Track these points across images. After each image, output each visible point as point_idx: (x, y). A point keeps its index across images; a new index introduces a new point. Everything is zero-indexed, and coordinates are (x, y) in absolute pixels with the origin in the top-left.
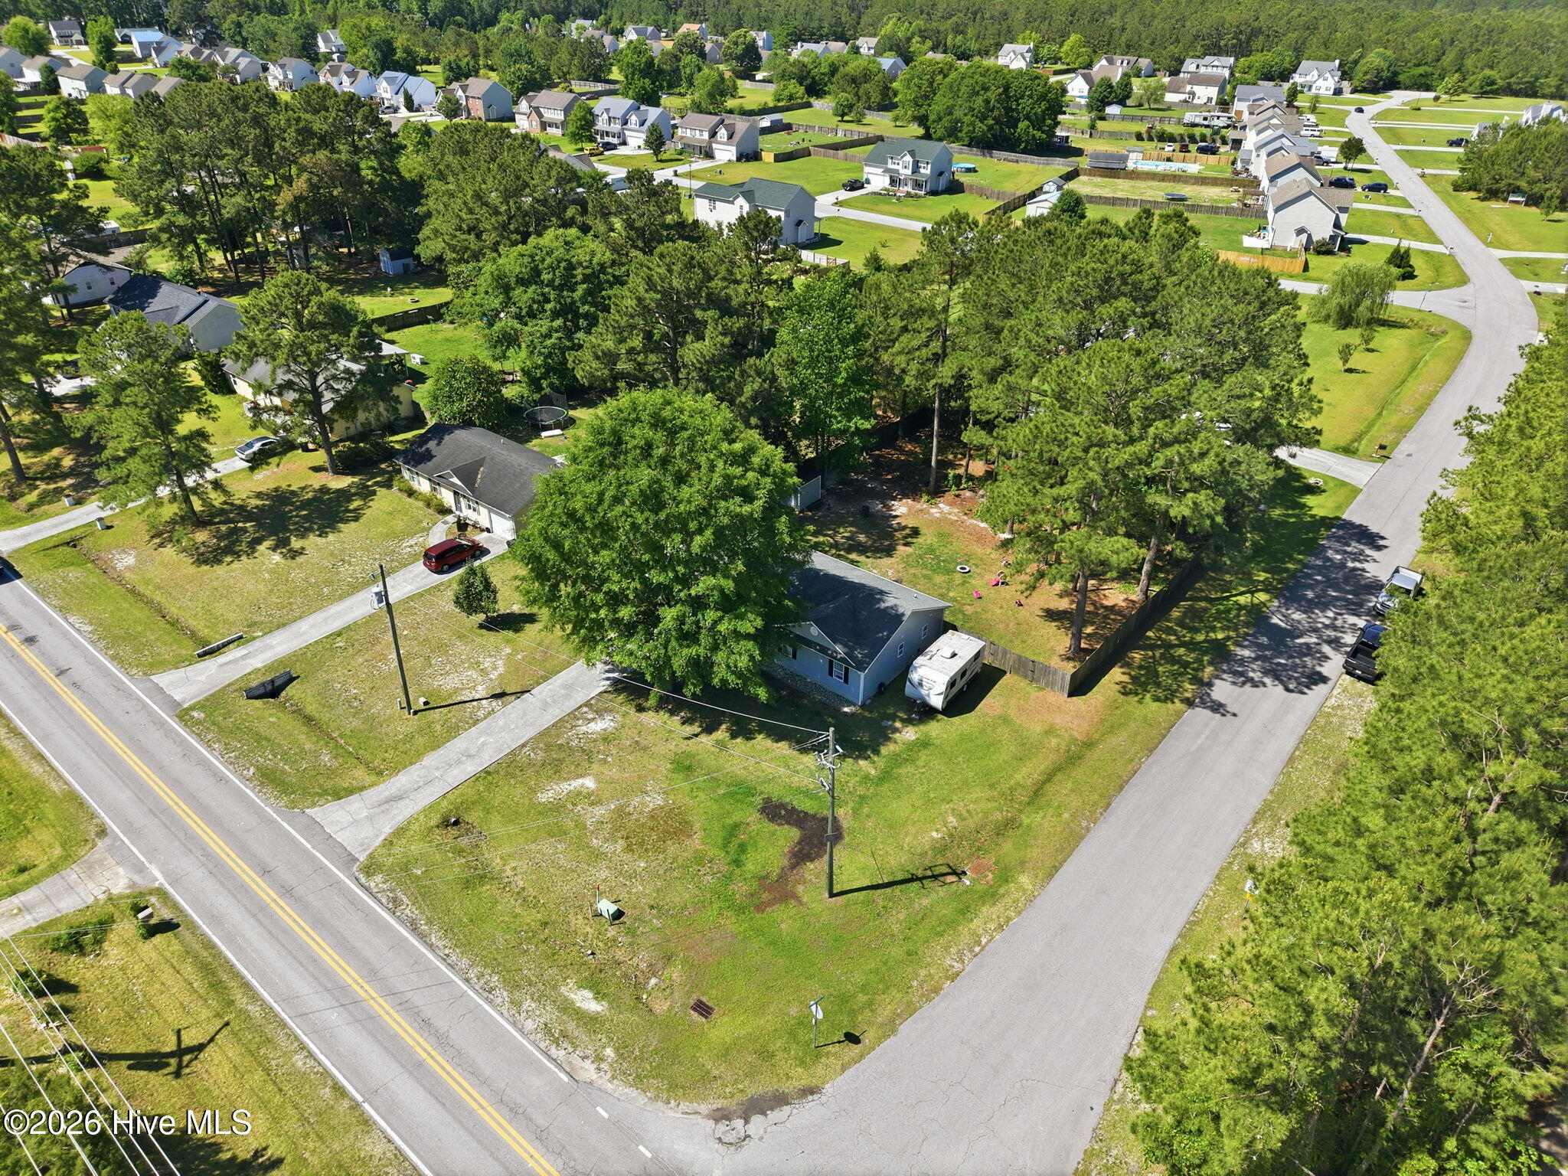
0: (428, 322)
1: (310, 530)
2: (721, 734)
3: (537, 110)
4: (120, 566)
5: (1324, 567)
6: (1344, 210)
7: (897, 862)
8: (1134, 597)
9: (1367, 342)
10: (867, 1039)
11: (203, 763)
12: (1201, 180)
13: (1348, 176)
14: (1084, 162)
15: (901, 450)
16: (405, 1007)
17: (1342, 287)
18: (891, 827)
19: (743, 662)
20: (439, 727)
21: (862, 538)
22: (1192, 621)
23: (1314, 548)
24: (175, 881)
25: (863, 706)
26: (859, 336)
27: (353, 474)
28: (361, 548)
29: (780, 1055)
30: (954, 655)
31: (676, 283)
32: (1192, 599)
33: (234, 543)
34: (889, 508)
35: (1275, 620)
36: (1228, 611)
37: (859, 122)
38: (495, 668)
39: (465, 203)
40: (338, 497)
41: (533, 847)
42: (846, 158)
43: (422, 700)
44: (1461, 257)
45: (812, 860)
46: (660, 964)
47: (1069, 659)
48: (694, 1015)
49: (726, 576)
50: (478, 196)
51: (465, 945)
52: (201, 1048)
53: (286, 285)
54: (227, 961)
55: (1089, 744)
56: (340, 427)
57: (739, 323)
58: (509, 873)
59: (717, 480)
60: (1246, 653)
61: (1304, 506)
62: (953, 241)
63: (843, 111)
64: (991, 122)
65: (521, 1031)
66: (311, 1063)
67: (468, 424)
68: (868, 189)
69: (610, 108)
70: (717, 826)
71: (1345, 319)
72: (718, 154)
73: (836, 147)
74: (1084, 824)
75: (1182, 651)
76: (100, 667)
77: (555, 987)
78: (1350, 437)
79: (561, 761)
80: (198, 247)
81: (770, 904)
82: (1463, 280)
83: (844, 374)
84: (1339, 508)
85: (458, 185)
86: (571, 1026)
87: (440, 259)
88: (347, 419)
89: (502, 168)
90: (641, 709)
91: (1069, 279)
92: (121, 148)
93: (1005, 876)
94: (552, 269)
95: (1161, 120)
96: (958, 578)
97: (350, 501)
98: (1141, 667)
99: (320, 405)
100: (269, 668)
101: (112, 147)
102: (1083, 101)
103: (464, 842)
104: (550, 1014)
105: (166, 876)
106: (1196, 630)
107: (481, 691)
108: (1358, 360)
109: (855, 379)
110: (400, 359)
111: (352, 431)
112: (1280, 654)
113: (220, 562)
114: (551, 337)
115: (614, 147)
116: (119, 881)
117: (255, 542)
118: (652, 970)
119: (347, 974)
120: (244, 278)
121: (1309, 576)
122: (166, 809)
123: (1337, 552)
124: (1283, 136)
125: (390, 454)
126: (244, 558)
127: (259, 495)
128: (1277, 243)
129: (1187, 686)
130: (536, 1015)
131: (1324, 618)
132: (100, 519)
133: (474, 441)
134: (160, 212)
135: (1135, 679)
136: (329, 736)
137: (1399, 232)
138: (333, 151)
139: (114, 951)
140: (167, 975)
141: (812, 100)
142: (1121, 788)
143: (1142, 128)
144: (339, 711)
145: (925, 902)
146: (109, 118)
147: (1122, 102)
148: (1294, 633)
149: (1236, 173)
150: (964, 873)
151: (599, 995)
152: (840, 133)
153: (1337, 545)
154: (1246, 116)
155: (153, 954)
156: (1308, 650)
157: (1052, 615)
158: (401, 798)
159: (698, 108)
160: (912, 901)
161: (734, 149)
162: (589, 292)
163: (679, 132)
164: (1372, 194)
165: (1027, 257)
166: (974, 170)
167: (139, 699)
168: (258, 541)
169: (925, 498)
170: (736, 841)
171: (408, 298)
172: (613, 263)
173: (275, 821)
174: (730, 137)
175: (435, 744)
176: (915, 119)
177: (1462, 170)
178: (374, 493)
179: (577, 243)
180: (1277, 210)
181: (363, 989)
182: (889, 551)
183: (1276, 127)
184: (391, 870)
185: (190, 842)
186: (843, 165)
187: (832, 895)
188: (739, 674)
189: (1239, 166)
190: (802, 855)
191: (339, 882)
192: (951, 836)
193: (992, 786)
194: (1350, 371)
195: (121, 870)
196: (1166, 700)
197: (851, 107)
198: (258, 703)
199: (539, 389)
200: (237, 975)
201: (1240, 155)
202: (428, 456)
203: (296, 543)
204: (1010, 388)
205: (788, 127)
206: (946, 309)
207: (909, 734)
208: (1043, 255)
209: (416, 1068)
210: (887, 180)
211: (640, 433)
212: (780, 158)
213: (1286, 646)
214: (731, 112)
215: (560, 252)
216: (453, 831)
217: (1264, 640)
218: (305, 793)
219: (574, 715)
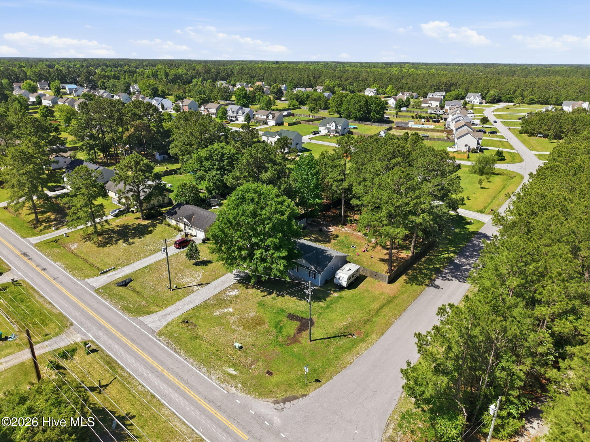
0: (172, 174)
1: (136, 236)
2: (274, 295)
3: (207, 109)
4: (72, 248)
5: (473, 246)
6: (480, 139)
7: (332, 331)
8: (409, 255)
9: (488, 179)
10: (322, 381)
11: (103, 304)
12: (433, 131)
13: (483, 129)
14: (394, 125)
15: (332, 212)
16: (173, 372)
17: (480, 162)
18: (330, 321)
19: (281, 268)
20: (180, 294)
21: (319, 238)
22: (429, 262)
23: (469, 240)
24: (97, 338)
25: (320, 287)
26: (317, 173)
27: (149, 220)
28: (153, 242)
29: (295, 385)
30: (350, 270)
31: (259, 155)
32: (428, 255)
33: (110, 241)
34: (329, 229)
35: (456, 262)
36: (441, 259)
37: (317, 113)
38: (199, 277)
39: (187, 136)
40: (144, 227)
41: (213, 329)
42: (313, 124)
43: (175, 286)
44: (521, 153)
45: (304, 331)
46: (255, 362)
47: (388, 273)
48: (267, 375)
49: (276, 238)
50: (191, 133)
51: (192, 356)
52: (107, 385)
53: (133, 158)
54: (115, 360)
55: (395, 298)
56: (145, 205)
57: (279, 167)
58: (205, 336)
59: (273, 208)
60: (447, 271)
61: (466, 228)
62: (346, 143)
63: (311, 110)
64: (362, 112)
65: (211, 379)
66: (143, 388)
67: (188, 203)
68: (320, 134)
69: (232, 109)
70: (273, 321)
71: (482, 172)
72: (269, 123)
73: (309, 121)
74: (393, 320)
75: (425, 271)
76: (68, 277)
77: (221, 367)
78: (482, 208)
79: (221, 303)
80: (95, 151)
81: (291, 344)
82: (522, 160)
83: (312, 185)
84: (478, 228)
85: (184, 130)
86: (227, 378)
87: (176, 154)
88: (147, 203)
89: (200, 125)
90: (247, 288)
91: (382, 152)
92: (65, 121)
93: (367, 335)
94: (217, 155)
95: (420, 112)
96: (351, 249)
97: (148, 228)
98: (412, 275)
99: (140, 197)
100: (124, 277)
101: (62, 121)
102: (394, 106)
103: (190, 328)
104: (220, 375)
105: (93, 336)
106: (430, 265)
107: (194, 283)
108: (484, 184)
109: (316, 187)
110: (165, 185)
111: (149, 207)
112: (458, 271)
113: (105, 246)
114: (216, 177)
115: (234, 121)
116: (78, 338)
117: (117, 241)
118: (253, 363)
119: (154, 363)
120: (109, 161)
121: (468, 249)
122: (92, 318)
123: (477, 241)
124: (460, 116)
125: (161, 214)
126: (114, 245)
127: (118, 226)
128: (459, 149)
129: (427, 281)
130: (215, 375)
131: (472, 261)
132: (65, 233)
133: (191, 208)
134: (83, 140)
135: (410, 279)
136: (144, 297)
137: (500, 146)
138: (143, 120)
139: (77, 359)
140: (95, 365)
141: (301, 106)
142: (405, 310)
143: (414, 115)
144: (148, 290)
145: (341, 343)
146: (62, 112)
147: (407, 106)
148: (462, 265)
149: (445, 128)
150: (354, 335)
151: (235, 369)
152: (311, 117)
153: (477, 240)
154: (449, 111)
155: (91, 359)
156: (467, 270)
157: (382, 260)
158: (169, 314)
159: (262, 108)
160: (337, 343)
161: (274, 122)
162: (229, 162)
163: (256, 116)
164: (491, 135)
165: (369, 147)
166: (356, 128)
167: (82, 286)
168: (119, 240)
169: (340, 226)
170: (279, 326)
171: (165, 167)
172: (237, 153)
173: (128, 321)
174: (273, 118)
175: (180, 299)
176: (336, 112)
177: (522, 127)
178: (156, 225)
179: (225, 147)
180: (458, 139)
181: (159, 367)
182: (329, 242)
183: (458, 113)
184: (167, 334)
185: (101, 327)
186: (311, 126)
187: (311, 341)
188: (280, 272)
189: (446, 126)
190: (301, 329)
191: (150, 338)
192: (350, 324)
193: (363, 310)
194: (482, 188)
195: (79, 335)
196: (420, 285)
197: (314, 108)
198: (121, 288)
199: (211, 194)
200: (118, 364)
201: (447, 122)
202: (176, 213)
203: (131, 241)
204: (365, 186)
205: (293, 115)
206: (345, 165)
207: (336, 295)
208: (375, 146)
209: (177, 390)
210: (327, 131)
211: (250, 195)
212: (290, 124)
213: (460, 269)
214: (273, 110)
215: (220, 150)
216: (186, 325)
217: (453, 267)
218: (138, 313)
219: (225, 290)
